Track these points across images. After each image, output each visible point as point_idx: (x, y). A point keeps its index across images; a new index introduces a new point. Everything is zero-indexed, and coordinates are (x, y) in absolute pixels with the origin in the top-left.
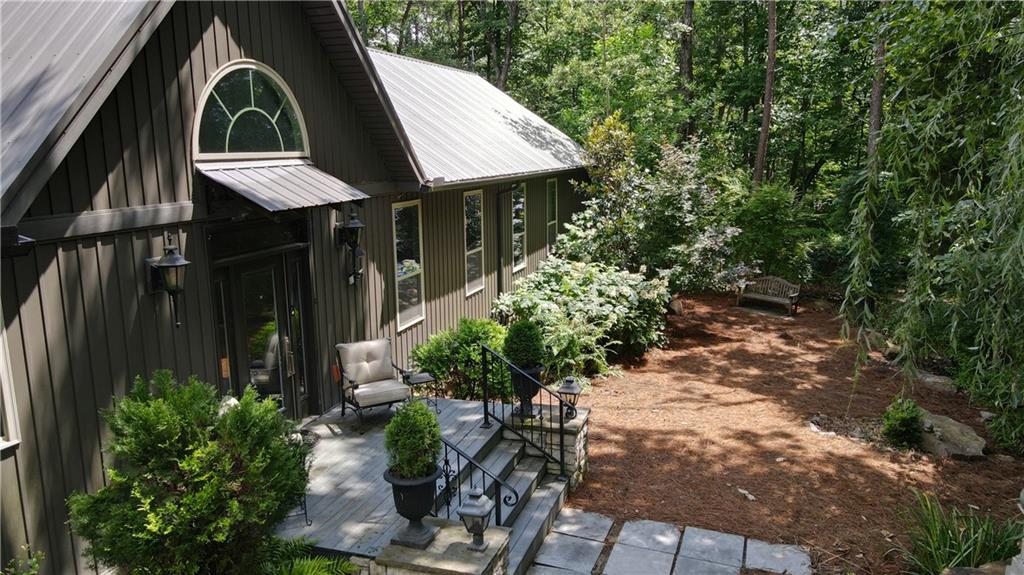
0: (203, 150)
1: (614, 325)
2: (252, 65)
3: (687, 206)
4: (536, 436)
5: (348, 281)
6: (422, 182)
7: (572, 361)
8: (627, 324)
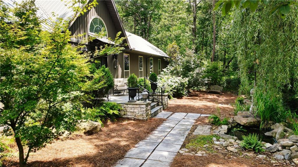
0: (90, 32)
1: (174, 87)
2: (99, 17)
3: (192, 63)
4: (156, 97)
5: (115, 67)
6: (130, 48)
8: (178, 88)
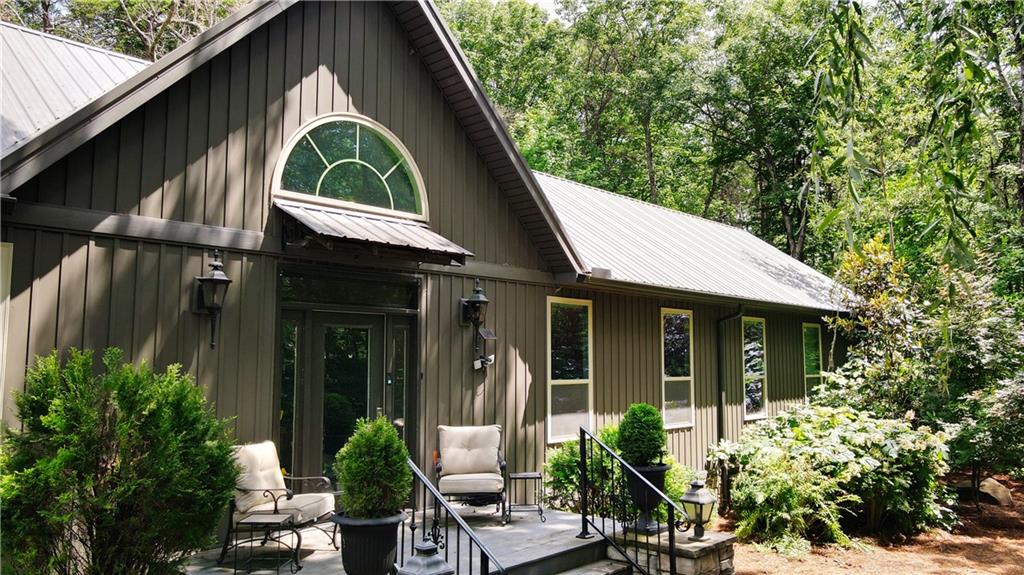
0: (286, 187)
2: (363, 120)
5: (473, 365)
6: (579, 271)
7: (786, 516)
